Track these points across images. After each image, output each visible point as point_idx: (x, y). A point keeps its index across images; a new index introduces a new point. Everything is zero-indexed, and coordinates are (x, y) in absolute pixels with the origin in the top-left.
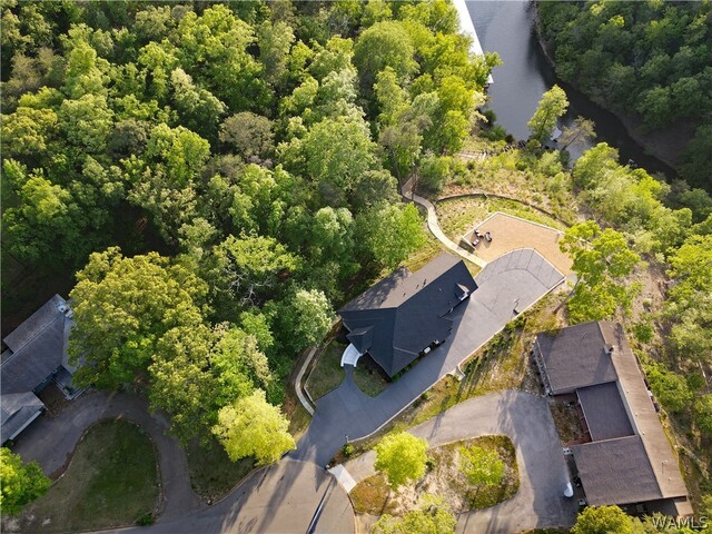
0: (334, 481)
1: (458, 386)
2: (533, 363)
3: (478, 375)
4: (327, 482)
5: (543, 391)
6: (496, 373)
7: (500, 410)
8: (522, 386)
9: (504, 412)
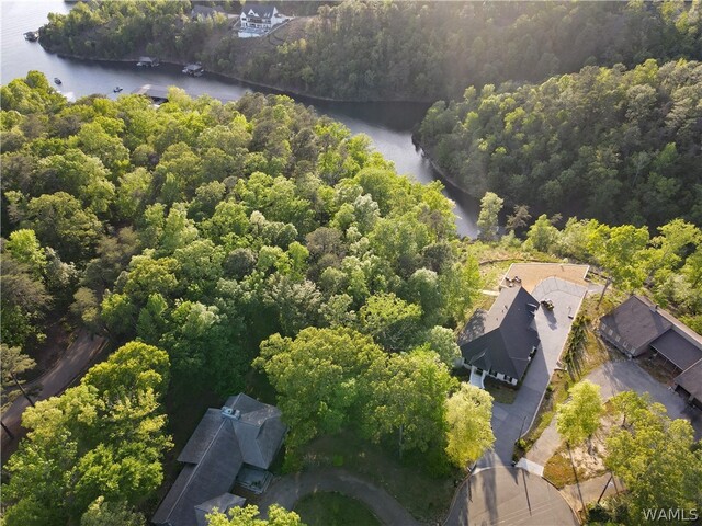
0: (525, 472)
1: (567, 374)
2: (607, 343)
3: (577, 364)
4: (520, 475)
5: (627, 358)
6: (588, 357)
7: (608, 379)
8: (611, 359)
9: (612, 379)
